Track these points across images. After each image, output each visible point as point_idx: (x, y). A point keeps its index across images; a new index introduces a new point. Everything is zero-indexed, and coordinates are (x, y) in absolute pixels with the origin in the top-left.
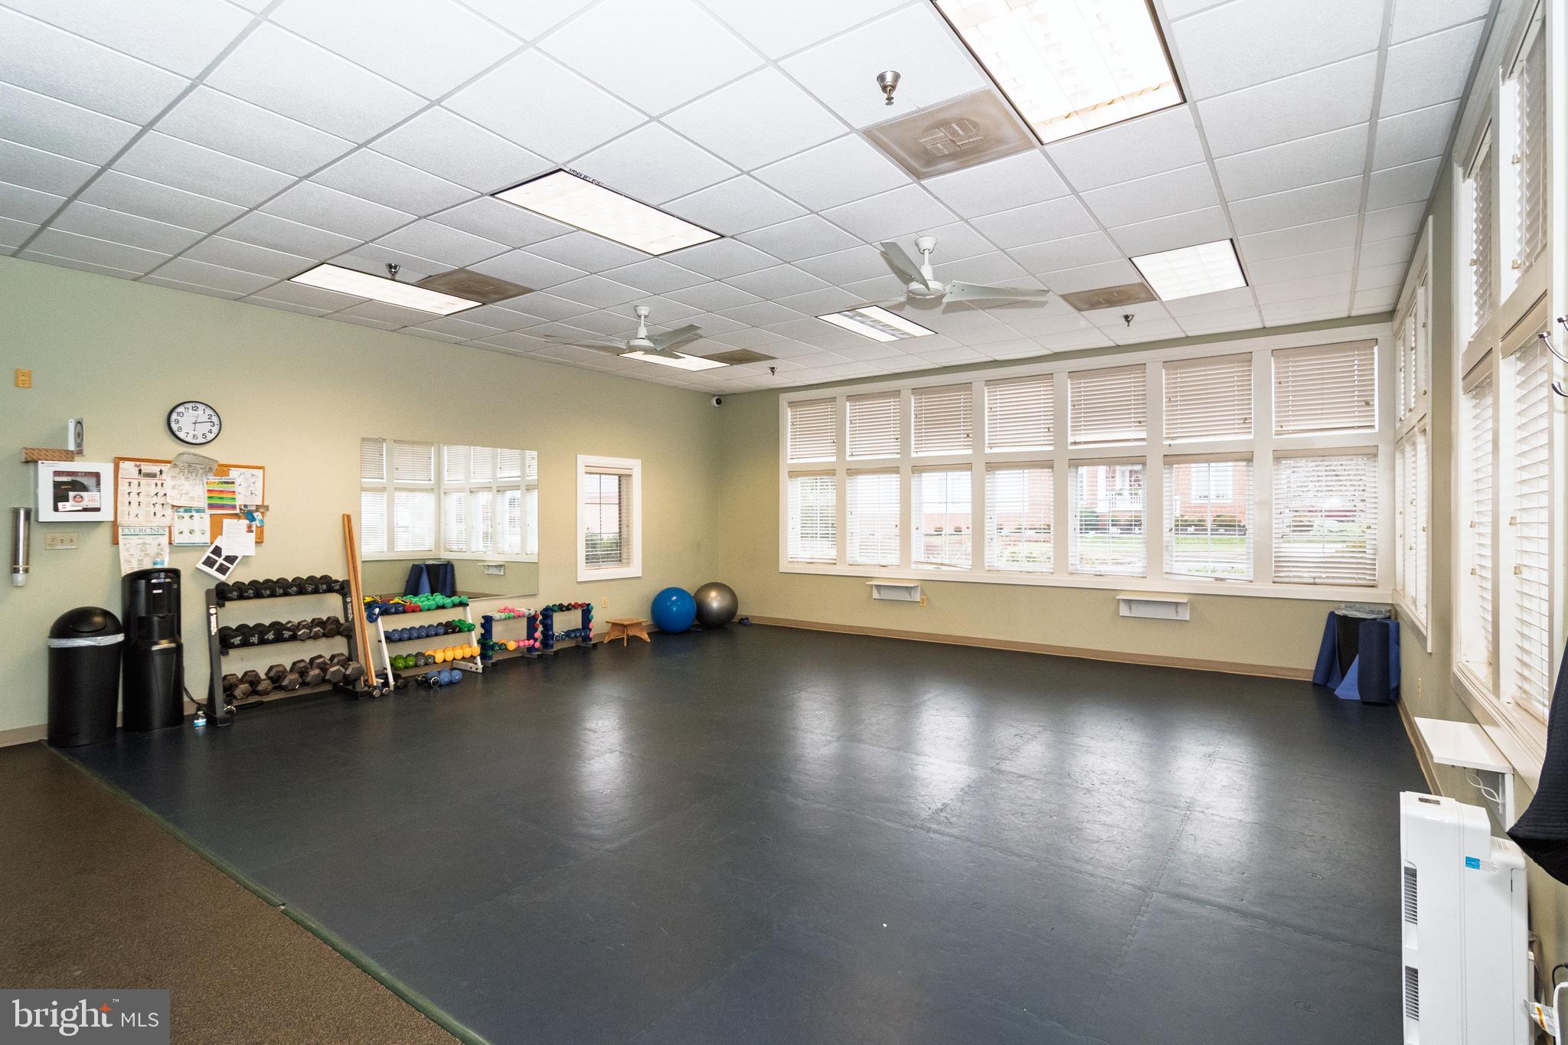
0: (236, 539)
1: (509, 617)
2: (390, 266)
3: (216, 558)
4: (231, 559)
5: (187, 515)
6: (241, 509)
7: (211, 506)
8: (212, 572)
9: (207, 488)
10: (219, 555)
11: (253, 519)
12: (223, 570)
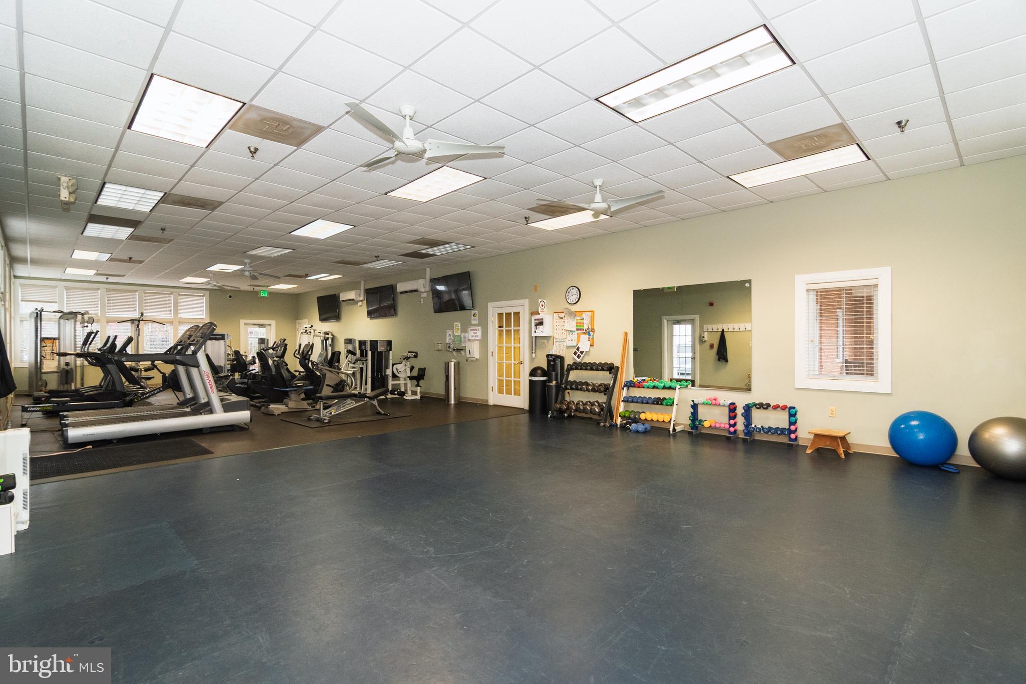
0: (584, 346)
1: (707, 404)
2: (526, 218)
3: (578, 352)
4: (582, 352)
5: (571, 333)
6: (586, 330)
7: (577, 330)
8: (575, 357)
9: (576, 322)
10: (579, 351)
11: (590, 335)
12: (579, 357)
